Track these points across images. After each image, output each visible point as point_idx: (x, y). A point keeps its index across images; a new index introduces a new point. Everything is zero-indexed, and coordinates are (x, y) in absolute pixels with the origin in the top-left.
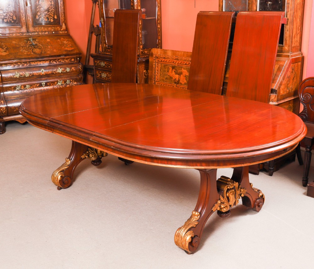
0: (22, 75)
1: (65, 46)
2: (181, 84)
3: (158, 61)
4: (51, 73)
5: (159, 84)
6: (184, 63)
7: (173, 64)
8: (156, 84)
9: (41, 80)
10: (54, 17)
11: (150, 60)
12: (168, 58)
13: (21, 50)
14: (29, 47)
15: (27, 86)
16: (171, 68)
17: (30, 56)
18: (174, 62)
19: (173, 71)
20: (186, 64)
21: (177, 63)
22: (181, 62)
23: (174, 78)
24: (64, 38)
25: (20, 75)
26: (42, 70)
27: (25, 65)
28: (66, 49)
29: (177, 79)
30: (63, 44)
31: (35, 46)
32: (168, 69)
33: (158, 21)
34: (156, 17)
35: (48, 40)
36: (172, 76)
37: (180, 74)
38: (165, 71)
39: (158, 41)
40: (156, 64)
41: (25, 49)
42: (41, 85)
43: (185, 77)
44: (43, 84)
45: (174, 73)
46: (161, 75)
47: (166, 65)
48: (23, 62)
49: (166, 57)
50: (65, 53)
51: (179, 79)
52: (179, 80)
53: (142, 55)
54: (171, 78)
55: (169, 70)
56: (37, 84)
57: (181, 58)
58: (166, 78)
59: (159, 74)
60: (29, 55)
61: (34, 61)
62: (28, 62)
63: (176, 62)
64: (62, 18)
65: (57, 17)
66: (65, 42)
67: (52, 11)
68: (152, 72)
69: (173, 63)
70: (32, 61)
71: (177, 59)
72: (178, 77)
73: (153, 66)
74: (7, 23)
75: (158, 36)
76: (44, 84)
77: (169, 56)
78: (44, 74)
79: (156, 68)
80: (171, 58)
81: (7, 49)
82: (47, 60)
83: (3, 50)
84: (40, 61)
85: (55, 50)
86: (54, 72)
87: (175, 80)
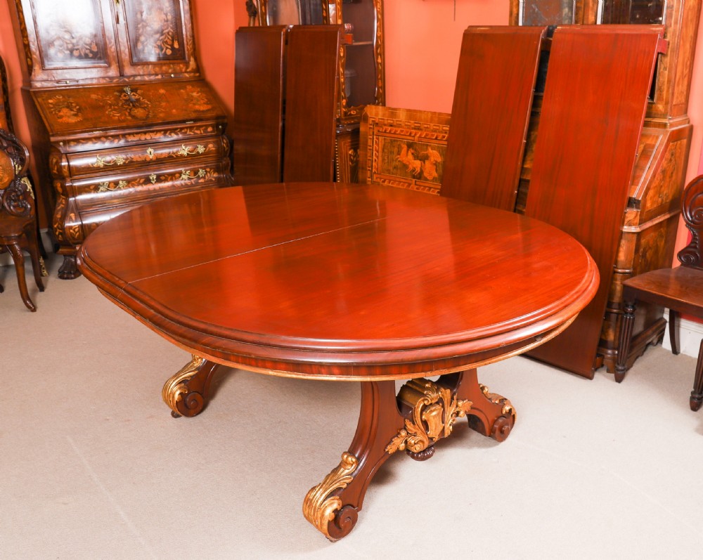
0: (109, 162)
1: (194, 102)
2: (426, 179)
3: (379, 131)
4: (168, 157)
5: (381, 179)
6: (433, 135)
7: (409, 138)
8: (375, 179)
9: (149, 170)
10: (172, 46)
11: (362, 129)
12: (399, 126)
13: (107, 112)
14: (122, 106)
15: (121, 182)
16: (405, 147)
17: (124, 125)
18: (411, 133)
19: (410, 153)
20: (436, 139)
21: (418, 135)
22: (427, 135)
23: (411, 167)
24: (193, 86)
25: (106, 162)
26: (148, 151)
27: (116, 141)
28: (197, 107)
29: (418, 170)
30: (191, 99)
31: (136, 104)
32: (400, 148)
33: (377, 49)
34: (372, 40)
35: (162, 91)
36: (407, 163)
37: (424, 159)
38: (392, 152)
39: (378, 89)
40: (375, 137)
41: (115, 110)
42: (148, 181)
43: (435, 164)
44: (151, 178)
45: (410, 157)
46: (383, 160)
47: (394, 141)
48: (112, 136)
49: (395, 124)
50: (193, 115)
51: (421, 169)
52: (422, 172)
53: (346, 119)
54: (405, 166)
55: (401, 151)
56: (141, 178)
57: (426, 126)
58: (395, 168)
59: (380, 159)
60: (123, 121)
61: (133, 134)
62: (121, 136)
63: (416, 134)
64: (188, 48)
65: (179, 44)
66: (195, 94)
67: (168, 33)
68: (366, 155)
69: (410, 135)
70: (129, 134)
71: (419, 129)
72: (420, 166)
73: (367, 142)
74: (80, 57)
75: (378, 79)
76: (155, 177)
77: (401, 121)
78: (154, 159)
79: (375, 145)
80: (406, 125)
81: (79, 110)
82: (160, 131)
83: (72, 112)
84: (145, 133)
85: (174, 111)
86: (173, 153)
87: (414, 171)
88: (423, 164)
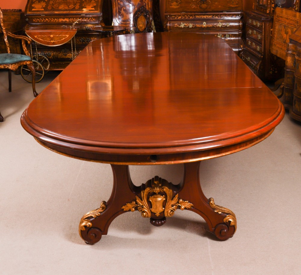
0: (186, 26)
1: (231, 3)
3: (278, 20)
4: (212, 27)
7: (285, 23)
8: (275, 42)
13: (191, 5)
14: (198, 3)
16: (283, 28)
17: (196, 11)
18: (285, 21)
19: (284, 31)
20: (291, 24)
22: (289, 22)
25: (185, 26)
27: (191, 17)
31: (204, 2)
36: (283, 35)
37: (287, 33)
38: (280, 30)
41: (194, 4)
47: (281, 24)
48: (189, 15)
49: (282, 16)
50: (227, 9)
52: (286, 40)
54: (282, 37)
57: (289, 17)
59: (277, 33)
60: (196, 9)
61: (199, 15)
62: (193, 15)
68: (274, 31)
70: (197, 15)
71: (287, 19)
72: (286, 37)
73: (275, 24)
78: (206, 27)
79: (276, 27)
80: (285, 17)
81: (180, 3)
82: (211, 15)
83: (177, 4)
84: (204, 15)
85: (220, 6)
86: (215, 25)
87: (284, 39)
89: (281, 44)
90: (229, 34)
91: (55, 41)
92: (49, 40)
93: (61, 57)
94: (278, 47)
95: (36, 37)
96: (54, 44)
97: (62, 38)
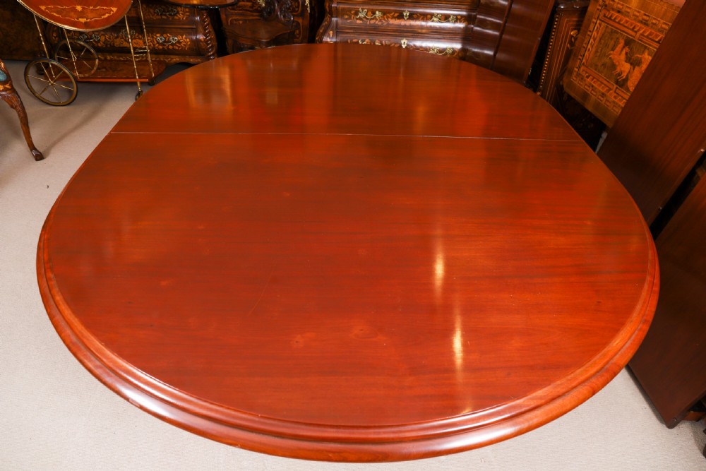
2: (627, 88)
3: (604, 16)
5: (587, 73)
6: (657, 36)
7: (630, 32)
8: (581, 70)
9: (403, 6)
11: (590, 9)
12: (627, 14)
15: (377, 12)
16: (622, 42)
18: (634, 28)
19: (624, 52)
21: (641, 32)
22: (651, 34)
23: (618, 70)
29: (624, 75)
32: (617, 42)
36: (617, 64)
37: (635, 63)
38: (607, 45)
40: (598, 22)
42: (401, 16)
44: (405, 14)
45: (623, 57)
46: (596, 52)
47: (615, 32)
49: (623, 11)
51: (627, 76)
52: (626, 79)
54: (613, 66)
55: (617, 45)
56: (396, 11)
57: (654, 21)
58: (604, 65)
59: (594, 50)
63: (639, 30)
68: (584, 41)
69: (633, 29)
71: (645, 23)
72: (627, 71)
73: (589, 26)
76: (408, 14)
77: (630, 8)
79: (595, 32)
80: (634, 15)
87: (619, 75)
88: (632, 70)
89: (606, 82)
90: (456, 16)
91: (88, 20)
92: (75, 16)
93: (121, 46)
94: (593, 86)
95: (43, 8)
96: (86, 25)
97: (104, 15)
